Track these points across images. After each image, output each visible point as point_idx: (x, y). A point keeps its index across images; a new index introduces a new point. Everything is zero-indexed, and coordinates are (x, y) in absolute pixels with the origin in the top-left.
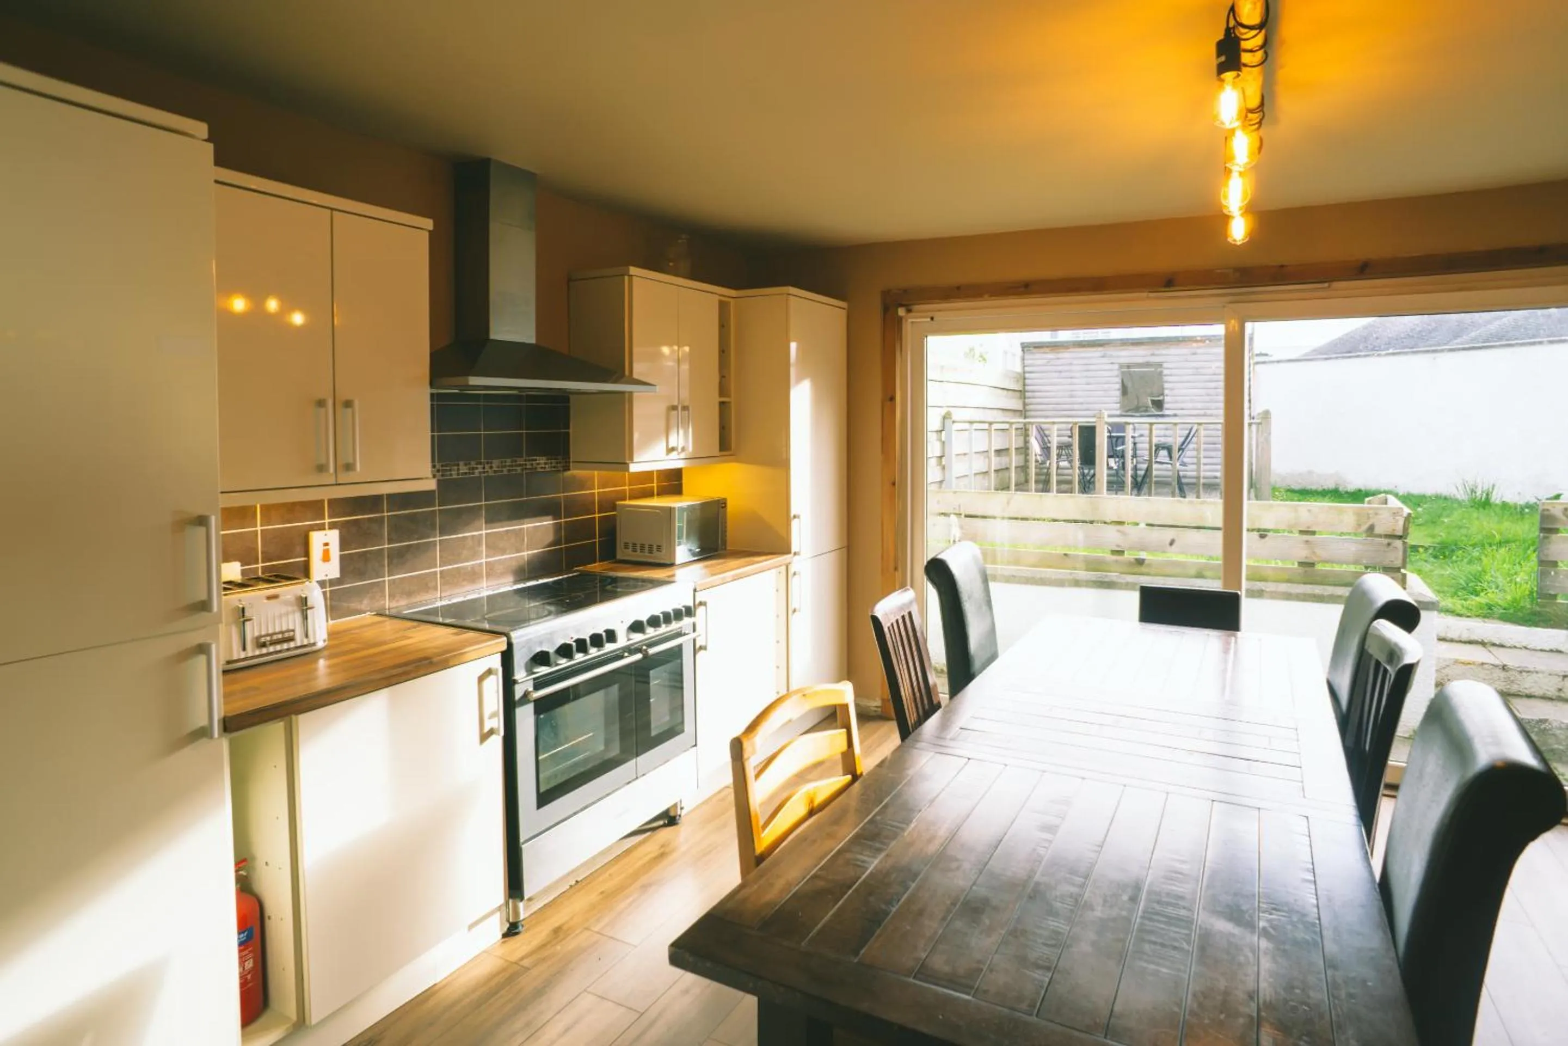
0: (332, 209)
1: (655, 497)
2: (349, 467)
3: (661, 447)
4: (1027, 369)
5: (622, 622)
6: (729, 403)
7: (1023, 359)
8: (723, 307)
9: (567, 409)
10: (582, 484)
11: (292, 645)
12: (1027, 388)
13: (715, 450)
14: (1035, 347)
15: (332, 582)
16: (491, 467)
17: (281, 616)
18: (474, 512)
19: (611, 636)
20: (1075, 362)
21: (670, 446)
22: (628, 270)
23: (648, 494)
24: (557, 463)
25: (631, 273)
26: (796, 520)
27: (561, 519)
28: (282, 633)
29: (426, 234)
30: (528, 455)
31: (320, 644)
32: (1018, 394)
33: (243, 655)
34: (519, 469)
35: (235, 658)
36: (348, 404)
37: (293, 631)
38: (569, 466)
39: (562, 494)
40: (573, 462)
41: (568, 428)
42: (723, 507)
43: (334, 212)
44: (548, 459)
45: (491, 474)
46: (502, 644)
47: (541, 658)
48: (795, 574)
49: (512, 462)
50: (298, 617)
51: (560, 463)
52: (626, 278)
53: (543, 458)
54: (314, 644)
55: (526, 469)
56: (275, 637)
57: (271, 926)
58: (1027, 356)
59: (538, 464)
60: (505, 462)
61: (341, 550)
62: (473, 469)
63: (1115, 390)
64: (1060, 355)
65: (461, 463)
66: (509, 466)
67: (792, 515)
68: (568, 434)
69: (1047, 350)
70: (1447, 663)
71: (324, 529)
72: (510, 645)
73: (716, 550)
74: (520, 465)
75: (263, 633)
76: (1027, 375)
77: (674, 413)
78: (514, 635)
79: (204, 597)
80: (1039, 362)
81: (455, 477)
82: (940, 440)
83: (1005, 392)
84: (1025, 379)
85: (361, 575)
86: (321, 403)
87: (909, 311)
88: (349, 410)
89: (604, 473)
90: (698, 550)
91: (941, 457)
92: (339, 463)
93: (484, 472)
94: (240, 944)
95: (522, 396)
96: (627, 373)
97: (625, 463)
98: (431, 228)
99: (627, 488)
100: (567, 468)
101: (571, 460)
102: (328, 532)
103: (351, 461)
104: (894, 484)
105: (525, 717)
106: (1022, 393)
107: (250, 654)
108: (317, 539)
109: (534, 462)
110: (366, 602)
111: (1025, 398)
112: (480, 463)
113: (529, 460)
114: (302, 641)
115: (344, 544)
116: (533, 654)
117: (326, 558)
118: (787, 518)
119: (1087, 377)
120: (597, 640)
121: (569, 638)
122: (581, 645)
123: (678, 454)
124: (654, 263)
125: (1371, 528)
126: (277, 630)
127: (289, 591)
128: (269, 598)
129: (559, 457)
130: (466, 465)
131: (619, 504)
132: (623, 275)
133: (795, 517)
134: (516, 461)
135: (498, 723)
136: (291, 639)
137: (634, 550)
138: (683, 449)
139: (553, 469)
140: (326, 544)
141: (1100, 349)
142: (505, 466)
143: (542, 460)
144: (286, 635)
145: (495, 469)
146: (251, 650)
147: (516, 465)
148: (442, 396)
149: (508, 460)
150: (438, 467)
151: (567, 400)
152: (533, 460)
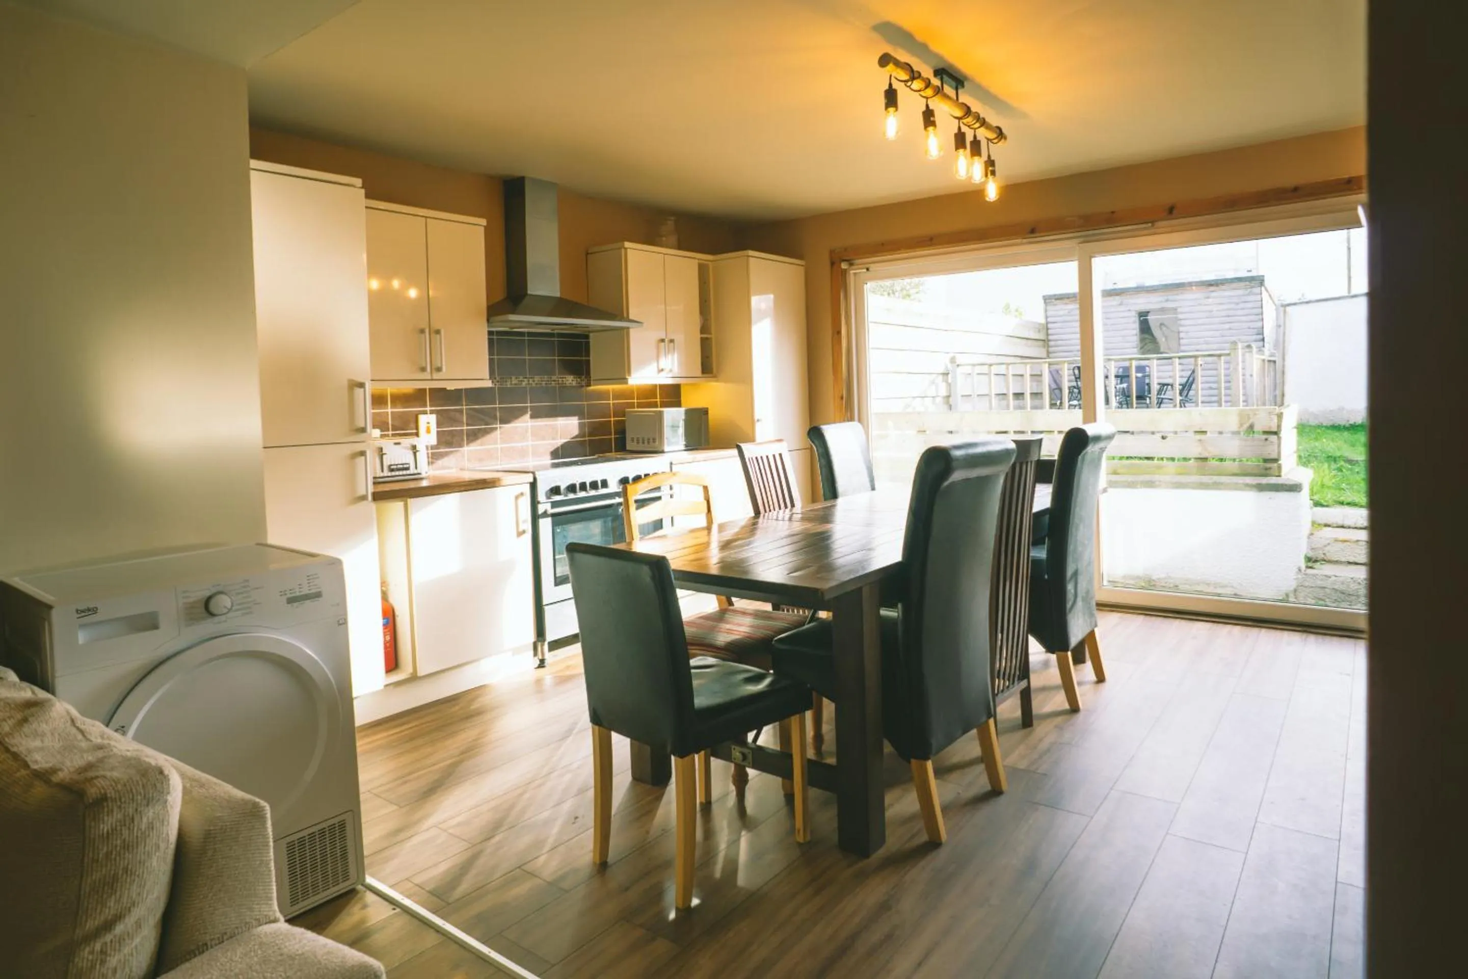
0: (426, 217)
2: (439, 369)
3: (653, 367)
4: (1049, 320)
5: (615, 476)
6: (710, 338)
7: (1046, 311)
8: (703, 270)
9: (588, 344)
10: (600, 396)
11: (408, 472)
12: (1050, 337)
13: (698, 372)
14: (1056, 299)
15: (432, 448)
16: (534, 381)
17: (402, 455)
18: (522, 411)
19: (605, 484)
21: (660, 368)
22: (623, 244)
24: (581, 380)
25: (626, 245)
26: (759, 423)
27: (584, 420)
28: (403, 465)
29: (483, 229)
30: (559, 374)
31: (424, 474)
32: (1041, 343)
33: (382, 475)
34: (553, 383)
35: (378, 476)
36: (438, 332)
37: (409, 465)
38: (590, 383)
39: (585, 403)
40: (594, 380)
41: (589, 356)
42: (705, 414)
43: (428, 219)
44: (575, 378)
45: (534, 385)
46: (530, 479)
47: (555, 491)
49: (548, 378)
50: (412, 457)
51: (583, 380)
52: (623, 250)
53: (571, 376)
54: (420, 474)
55: (559, 383)
56: (399, 466)
57: (399, 620)
58: (1049, 308)
59: (567, 380)
60: (544, 378)
61: (437, 429)
62: (521, 381)
63: (1133, 335)
65: (513, 378)
66: (547, 381)
67: (756, 420)
68: (589, 361)
69: (1066, 301)
70: (1328, 541)
71: (427, 414)
72: (535, 479)
73: (700, 445)
74: (554, 381)
75: (393, 464)
76: (1050, 326)
77: (663, 344)
78: (537, 474)
79: (362, 425)
80: (1061, 313)
81: (509, 386)
82: (947, 382)
83: (1024, 341)
84: (1047, 329)
85: (449, 444)
86: (422, 331)
87: (850, 265)
88: (438, 336)
89: (615, 388)
90: (683, 443)
91: (948, 397)
92: (433, 367)
93: (529, 384)
94: (384, 625)
95: (554, 333)
96: (625, 315)
97: (625, 379)
98: (485, 225)
99: (635, 399)
100: (589, 385)
101: (592, 379)
102: (429, 415)
103: (439, 365)
105: (545, 525)
106: (1045, 342)
107: (386, 475)
108: (423, 419)
109: (564, 379)
110: (453, 462)
111: (1048, 346)
112: (526, 378)
113: (561, 378)
114: (413, 471)
115: (439, 425)
116: (550, 487)
117: (428, 431)
118: (752, 421)
120: (594, 485)
121: (577, 481)
122: (583, 487)
123: (667, 374)
124: (650, 238)
125: (1251, 427)
126: (401, 463)
127: (407, 442)
128: (396, 444)
129: (583, 376)
130: (516, 378)
131: (627, 412)
132: (620, 248)
133: (758, 420)
134: (551, 378)
135: (528, 527)
136: (407, 469)
137: (638, 443)
138: (671, 371)
139: (579, 385)
140: (429, 423)
141: (1117, 298)
142: (543, 381)
143: (570, 378)
144: (405, 466)
145: (536, 382)
146: (386, 473)
147: (551, 381)
148: (499, 333)
149: (546, 377)
150: (497, 379)
151: (587, 337)
152: (563, 378)
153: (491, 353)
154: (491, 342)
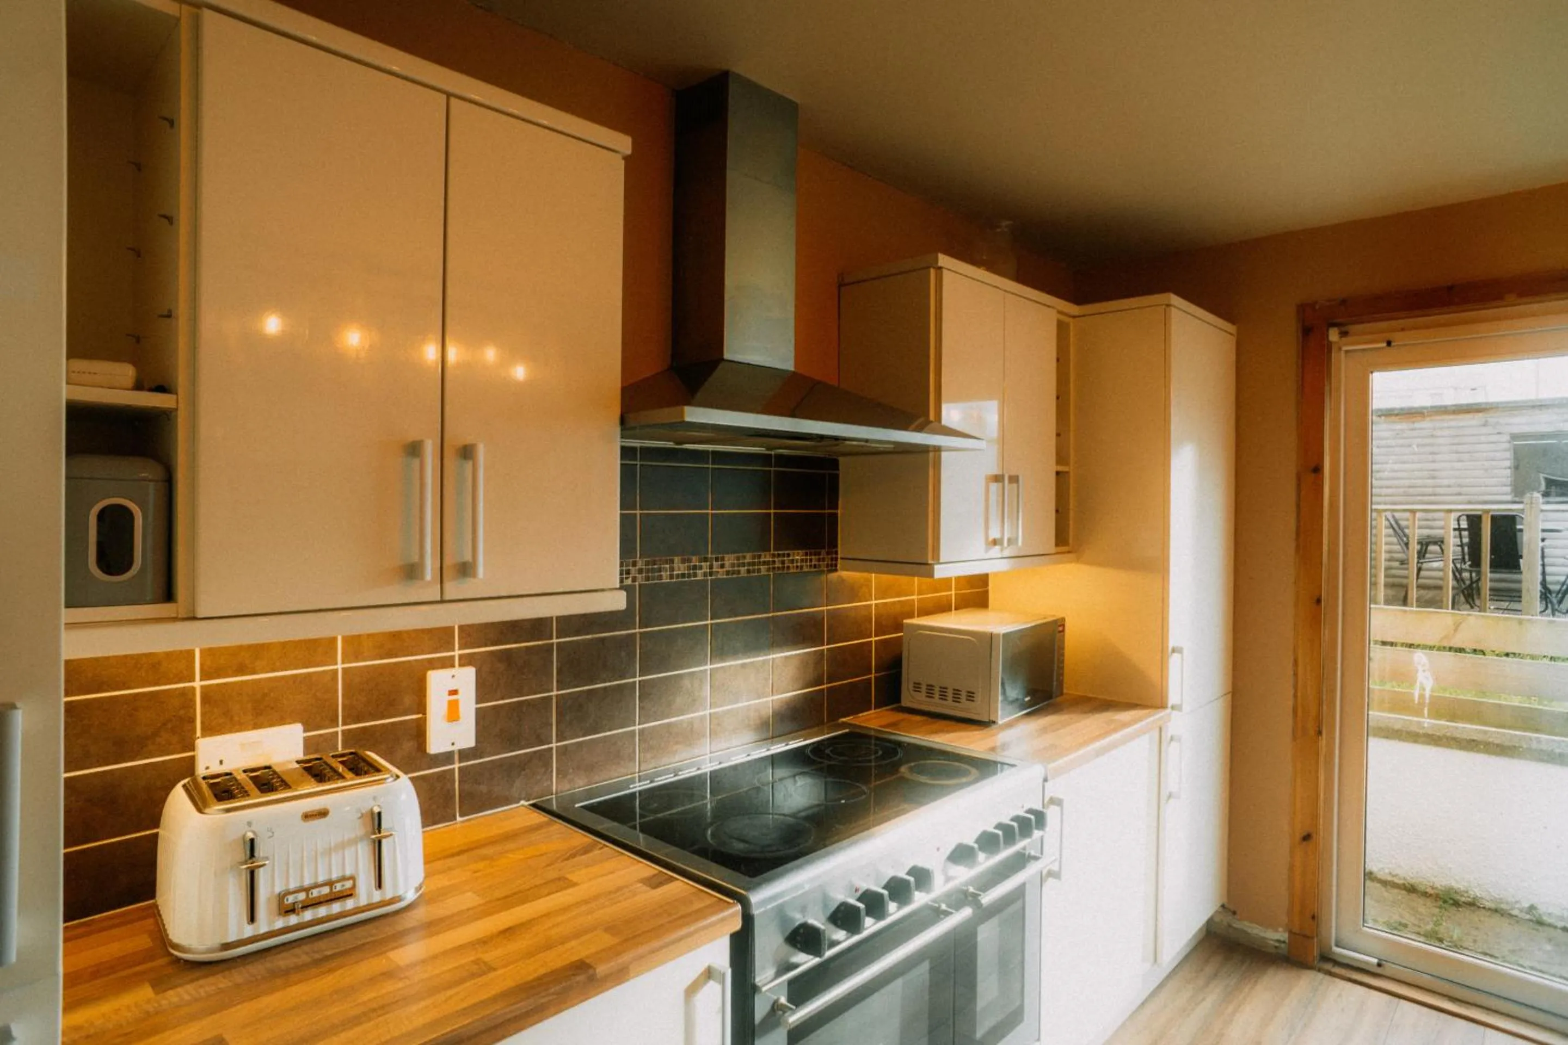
0: (449, 95)
1: (953, 612)
2: (465, 570)
5: (938, 849)
6: (1067, 473)
8: (1062, 328)
9: (835, 480)
10: (854, 593)
11: (350, 904)
13: (1050, 546)
15: (464, 754)
16: (722, 566)
17: (329, 852)
19: (922, 877)
20: (1439, 433)
21: (991, 539)
22: (937, 260)
23: (943, 608)
24: (819, 560)
25: (940, 264)
26: (1176, 655)
27: (823, 645)
28: (330, 883)
29: (621, 162)
30: (775, 549)
31: (411, 896)
33: (249, 931)
34: (763, 568)
35: (232, 938)
36: (468, 453)
37: (352, 878)
38: (836, 565)
39: (825, 608)
40: (842, 559)
41: (837, 508)
42: (1060, 632)
43: (453, 100)
44: (806, 554)
45: (722, 576)
46: (732, 919)
47: (803, 938)
48: (1172, 739)
49: (754, 557)
50: (364, 852)
51: (824, 560)
52: (932, 271)
53: (800, 551)
54: (398, 899)
55: (774, 568)
56: (315, 893)
59: (792, 561)
60: (744, 557)
61: (478, 701)
62: (695, 567)
63: (1503, 468)
64: (1417, 425)
65: (676, 559)
66: (749, 564)
67: (1170, 649)
68: (835, 516)
71: (453, 666)
72: (748, 919)
73: (1050, 697)
74: (764, 563)
75: (292, 886)
77: (999, 486)
78: (755, 898)
81: (666, 580)
85: (512, 740)
86: (415, 450)
87: (1344, 334)
88: (469, 463)
89: (885, 577)
90: (1027, 699)
92: (448, 561)
93: (711, 574)
95: (770, 455)
96: (932, 417)
97: (927, 564)
98: (629, 151)
99: (915, 597)
100: (833, 568)
101: (839, 556)
102: (457, 670)
103: (468, 557)
104: (1319, 601)
107: (264, 929)
108: (439, 684)
109: (786, 559)
110: (518, 783)
112: (706, 560)
113: (779, 555)
114: (370, 895)
115: (483, 691)
116: (789, 931)
117: (453, 714)
118: (1163, 652)
119: (1457, 452)
120: (898, 890)
121: (850, 894)
122: (874, 904)
123: (1002, 550)
126: (321, 879)
127: (350, 800)
128: (307, 816)
129: (823, 552)
130: (683, 561)
131: (906, 624)
132: (929, 267)
133: (1174, 651)
134: (760, 557)
136: (349, 895)
137: (930, 696)
138: (1009, 543)
139: (813, 570)
140: (454, 692)
141: (1480, 415)
142: (744, 565)
143: (798, 556)
144: (339, 887)
145: (727, 568)
146: (267, 921)
147: (759, 563)
148: (648, 453)
149: (748, 555)
150: (640, 564)
151: (834, 464)
152: (784, 555)
153: (626, 503)
154: (627, 475)
